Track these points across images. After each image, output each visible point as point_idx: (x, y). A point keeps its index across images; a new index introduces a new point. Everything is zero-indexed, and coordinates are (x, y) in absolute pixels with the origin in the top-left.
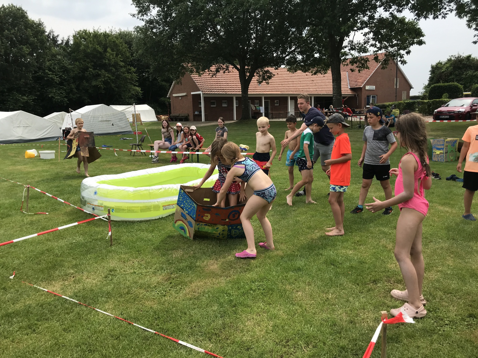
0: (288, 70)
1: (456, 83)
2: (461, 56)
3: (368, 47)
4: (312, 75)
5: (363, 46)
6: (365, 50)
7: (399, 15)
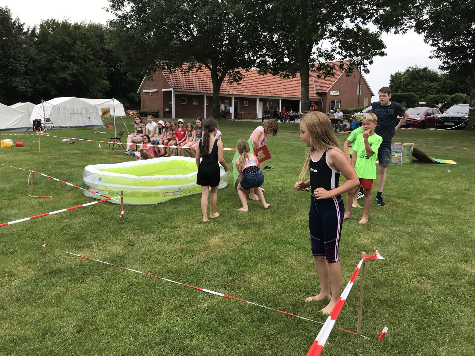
0: (258, 73)
1: (412, 93)
2: (418, 68)
3: (334, 55)
4: (281, 78)
5: (330, 54)
6: (332, 58)
7: (364, 27)
